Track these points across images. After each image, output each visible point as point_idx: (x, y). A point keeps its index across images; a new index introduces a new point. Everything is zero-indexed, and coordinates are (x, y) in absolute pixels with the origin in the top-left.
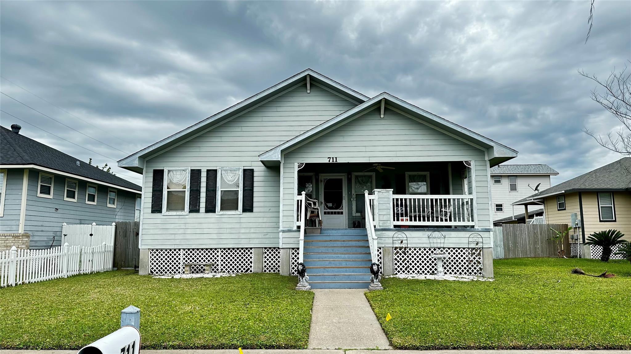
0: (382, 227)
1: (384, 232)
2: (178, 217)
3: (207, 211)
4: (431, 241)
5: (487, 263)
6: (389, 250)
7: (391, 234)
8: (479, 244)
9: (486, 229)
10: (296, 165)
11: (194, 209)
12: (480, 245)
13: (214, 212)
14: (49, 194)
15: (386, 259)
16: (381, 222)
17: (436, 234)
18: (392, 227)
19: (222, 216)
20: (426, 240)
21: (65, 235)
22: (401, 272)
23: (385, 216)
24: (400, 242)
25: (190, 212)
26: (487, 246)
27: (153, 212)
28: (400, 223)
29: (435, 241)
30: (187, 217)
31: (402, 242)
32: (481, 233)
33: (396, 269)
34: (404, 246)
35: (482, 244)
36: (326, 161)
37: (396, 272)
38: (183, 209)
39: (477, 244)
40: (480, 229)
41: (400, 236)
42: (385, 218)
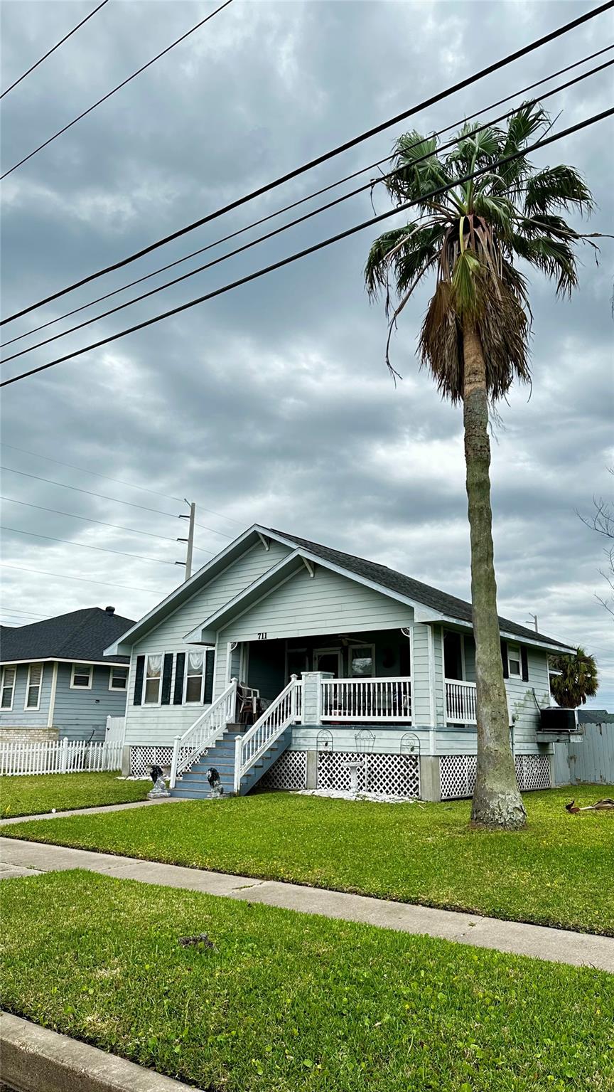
0: (308, 724)
1: (309, 730)
2: (152, 709)
3: (175, 703)
4: (359, 744)
5: (425, 779)
6: (313, 755)
7: (315, 732)
8: (415, 750)
9: (423, 727)
10: (229, 645)
11: (165, 701)
12: (416, 752)
13: (181, 704)
14: (87, 685)
15: (310, 768)
16: (307, 717)
17: (365, 734)
18: (318, 723)
19: (187, 709)
20: (353, 742)
21: (108, 729)
22: (326, 786)
23: (312, 709)
24: (324, 743)
25: (162, 704)
26: (425, 754)
27: (135, 704)
28: (328, 718)
29: (362, 743)
30: (159, 709)
31: (326, 745)
32: (418, 734)
33: (321, 782)
34: (329, 750)
35: (418, 750)
36: (256, 638)
37: (321, 786)
38: (157, 701)
39: (412, 749)
40: (416, 728)
41: (325, 736)
42: (311, 711)
